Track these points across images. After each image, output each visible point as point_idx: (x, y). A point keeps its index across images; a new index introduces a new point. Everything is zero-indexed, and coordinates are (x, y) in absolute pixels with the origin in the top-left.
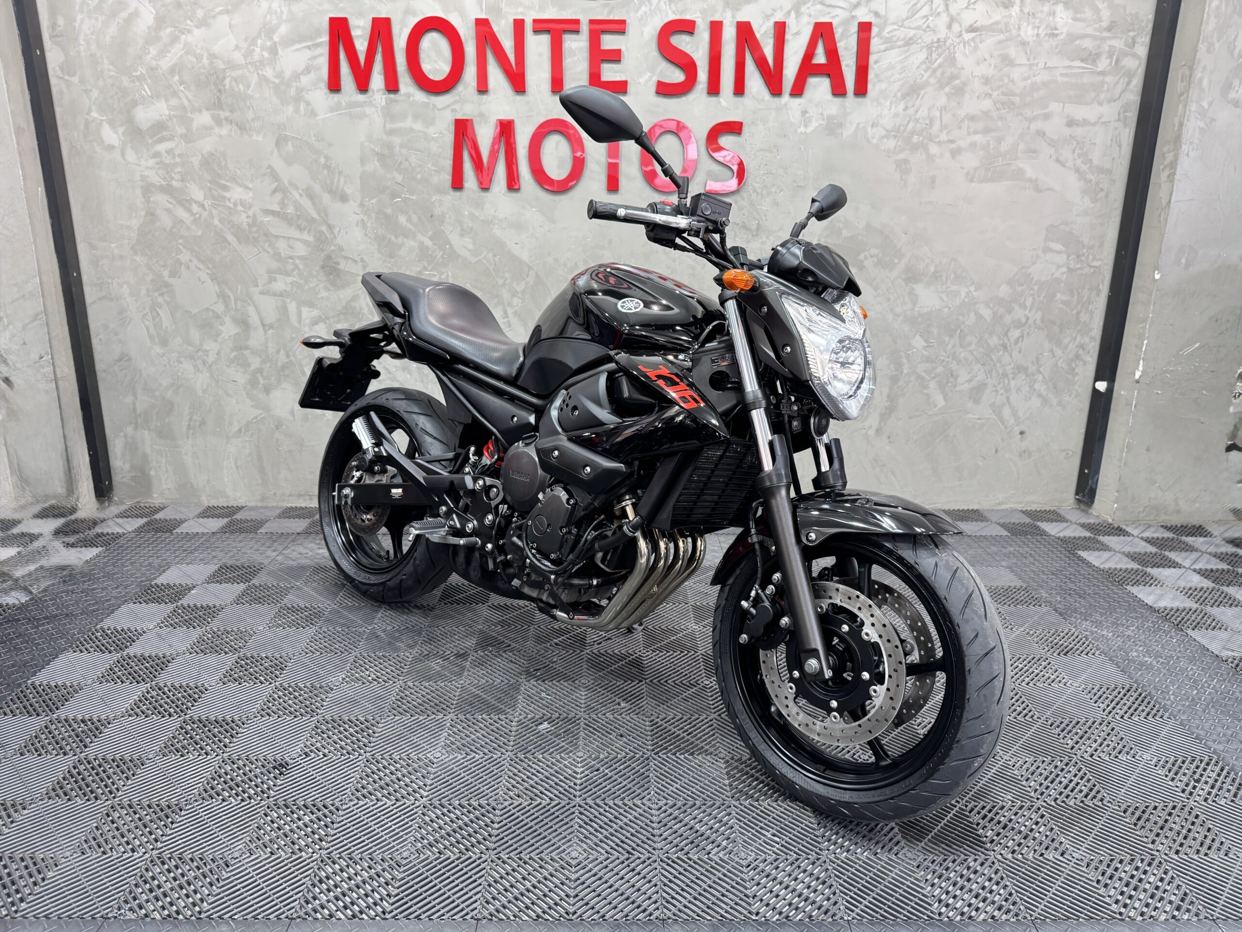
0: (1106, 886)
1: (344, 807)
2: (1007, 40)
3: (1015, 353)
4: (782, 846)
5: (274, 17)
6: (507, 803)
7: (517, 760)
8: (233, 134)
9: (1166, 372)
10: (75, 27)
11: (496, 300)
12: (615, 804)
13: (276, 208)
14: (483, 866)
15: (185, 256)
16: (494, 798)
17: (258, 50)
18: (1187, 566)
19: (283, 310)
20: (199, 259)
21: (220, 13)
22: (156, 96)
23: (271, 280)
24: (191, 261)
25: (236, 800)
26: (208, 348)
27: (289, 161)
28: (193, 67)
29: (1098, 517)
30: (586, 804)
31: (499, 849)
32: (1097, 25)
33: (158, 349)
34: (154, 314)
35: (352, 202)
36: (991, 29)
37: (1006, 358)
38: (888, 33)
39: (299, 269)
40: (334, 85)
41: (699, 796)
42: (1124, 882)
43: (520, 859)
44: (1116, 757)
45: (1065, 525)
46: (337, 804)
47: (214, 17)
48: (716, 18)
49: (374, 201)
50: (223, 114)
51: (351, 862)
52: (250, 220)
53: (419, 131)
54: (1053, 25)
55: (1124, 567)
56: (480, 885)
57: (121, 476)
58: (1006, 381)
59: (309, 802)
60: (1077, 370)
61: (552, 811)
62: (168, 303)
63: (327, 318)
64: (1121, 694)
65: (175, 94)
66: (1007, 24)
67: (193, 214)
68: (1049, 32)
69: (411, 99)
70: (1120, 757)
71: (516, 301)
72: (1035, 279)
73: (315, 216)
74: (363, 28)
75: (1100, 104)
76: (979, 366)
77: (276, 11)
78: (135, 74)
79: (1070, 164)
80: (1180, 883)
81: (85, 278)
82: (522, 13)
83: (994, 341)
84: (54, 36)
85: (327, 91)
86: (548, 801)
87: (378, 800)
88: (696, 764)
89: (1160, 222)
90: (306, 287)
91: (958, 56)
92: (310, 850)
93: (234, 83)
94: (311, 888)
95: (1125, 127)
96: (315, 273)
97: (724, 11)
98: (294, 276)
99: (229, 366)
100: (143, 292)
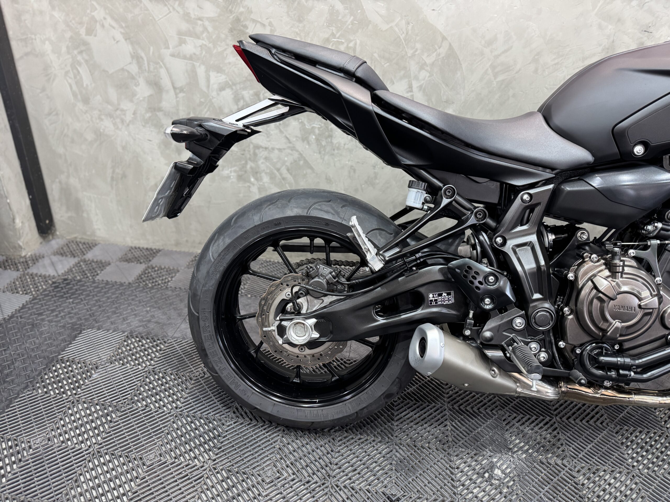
11: (402, 72)
15: (99, 14)
19: (193, 74)
20: (113, 18)
23: (182, 42)
24: (105, 19)
26: (125, 108)
33: (80, 106)
34: (75, 71)
39: (208, 32)
57: (59, 215)
62: (86, 61)
63: (234, 84)
71: (424, 74)
81: (11, 33)
90: (215, 51)
96: (223, 36)
98: (203, 39)
99: (144, 126)
100: (64, 49)
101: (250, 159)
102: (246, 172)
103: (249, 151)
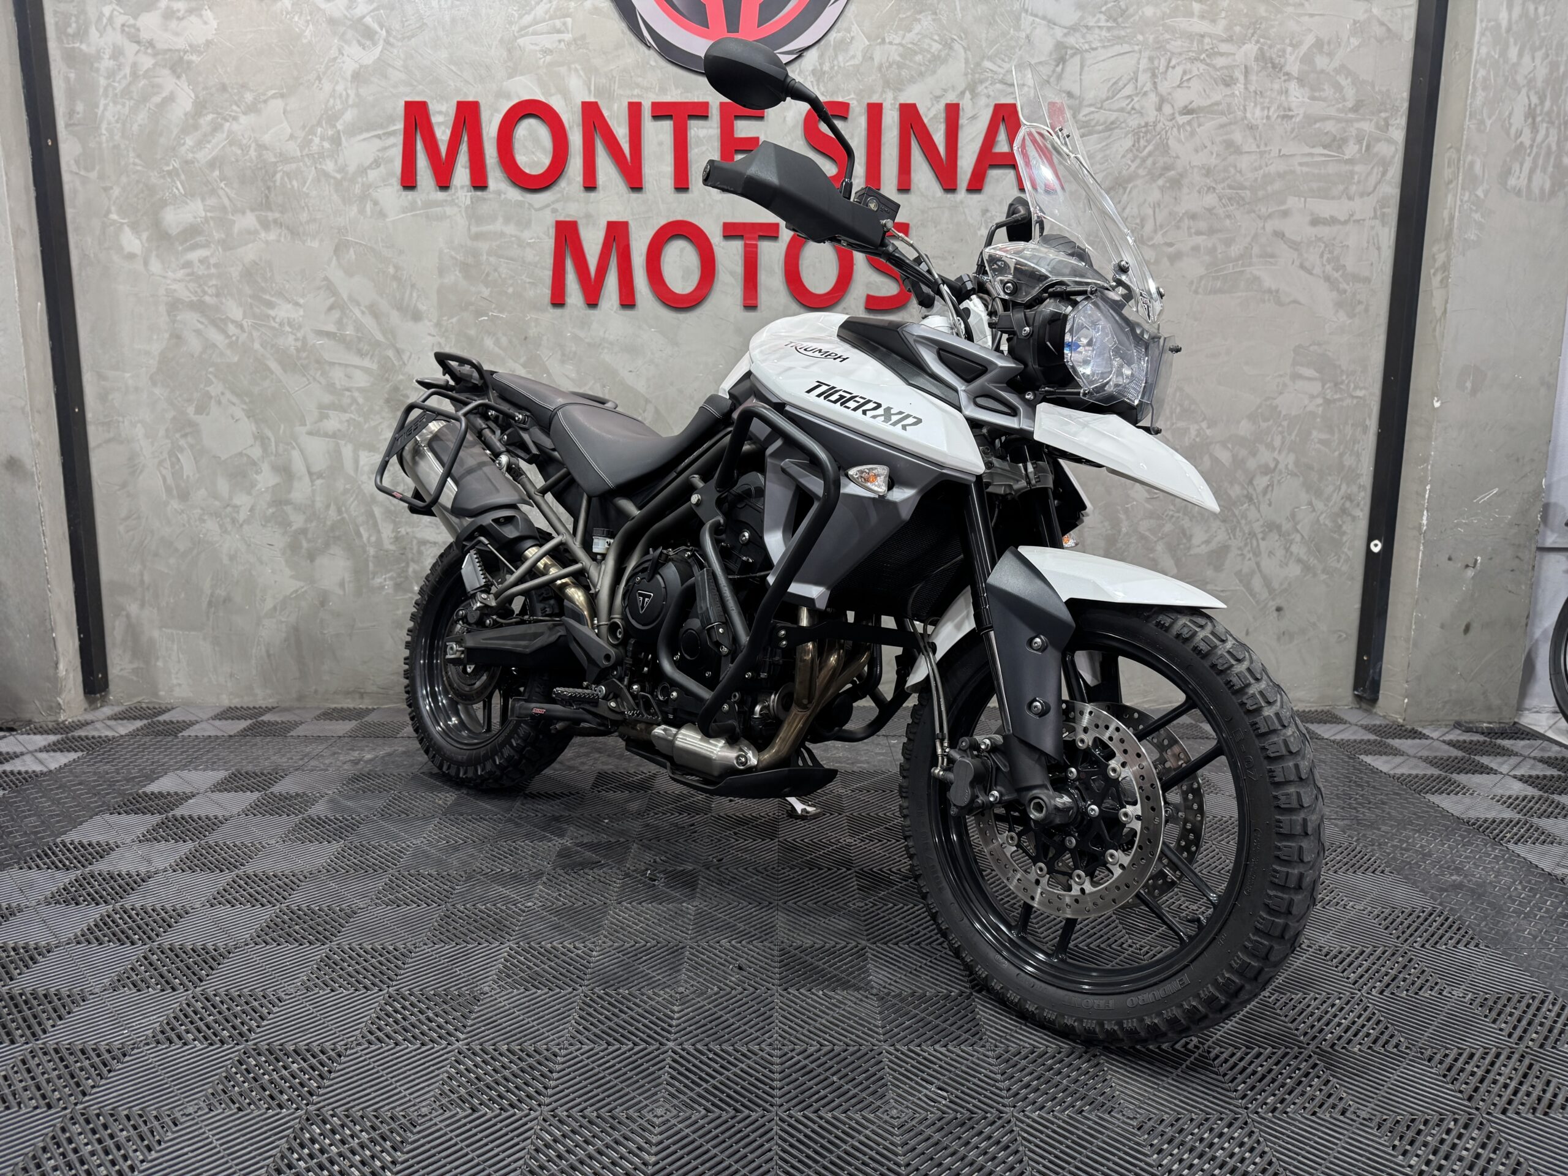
0: (1405, 1153)
1: (349, 1052)
2: (1231, 124)
3: (1264, 507)
4: (951, 1101)
5: (338, 102)
6: (573, 1048)
7: (595, 997)
8: (282, 239)
9: (1458, 525)
10: (96, 114)
12: (722, 1050)
13: (332, 328)
14: (529, 1125)
15: (216, 389)
16: (556, 1041)
17: (317, 140)
18: (1505, 772)
19: (336, 456)
20: (233, 392)
21: (274, 97)
22: (190, 194)
23: (323, 417)
24: (223, 394)
25: (202, 1043)
26: (239, 503)
27: (350, 274)
28: (237, 161)
29: (1384, 717)
30: (683, 1050)
31: (554, 1105)
32: (1340, 106)
33: (175, 504)
34: (174, 459)
35: (426, 322)
36: (1211, 110)
37: (1253, 514)
38: (1085, 116)
39: (358, 404)
40: (409, 182)
41: (840, 1040)
42: (1430, 1148)
43: (584, 1117)
44: (1416, 994)
45: (1341, 727)
46: (340, 1048)
47: (265, 101)
48: (875, 99)
49: (454, 320)
50: (271, 216)
51: (347, 1121)
52: (299, 344)
53: (511, 236)
54: (1286, 105)
55: (1421, 772)
56: (524, 1149)
57: (119, 668)
58: (1255, 543)
59: (302, 1046)
60: (1344, 528)
61: (634, 1058)
62: (191, 447)
64: (1421, 920)
65: (213, 192)
66: (1229, 105)
67: (228, 336)
68: (1282, 113)
69: (503, 196)
70: (1421, 993)
72: (1284, 413)
73: (380, 337)
74: (446, 114)
75: (1350, 198)
76: (1218, 523)
77: (341, 95)
78: (166, 168)
79: (1317, 270)
80: (1511, 1150)
81: (89, 416)
82: (638, 96)
83: (1236, 491)
84: (71, 125)
85: (400, 187)
86: (631, 1045)
87: (396, 1044)
88: (838, 1001)
89: (1434, 337)
90: (366, 426)
91: (1172, 142)
92: (294, 1106)
93: (286, 179)
94: (288, 1154)
95: (1383, 226)
96: (377, 408)
97: (883, 92)
98: (351, 412)
99: (264, 526)
100: (162, 433)
101: (413, 560)
102: (407, 578)
103: (411, 549)
